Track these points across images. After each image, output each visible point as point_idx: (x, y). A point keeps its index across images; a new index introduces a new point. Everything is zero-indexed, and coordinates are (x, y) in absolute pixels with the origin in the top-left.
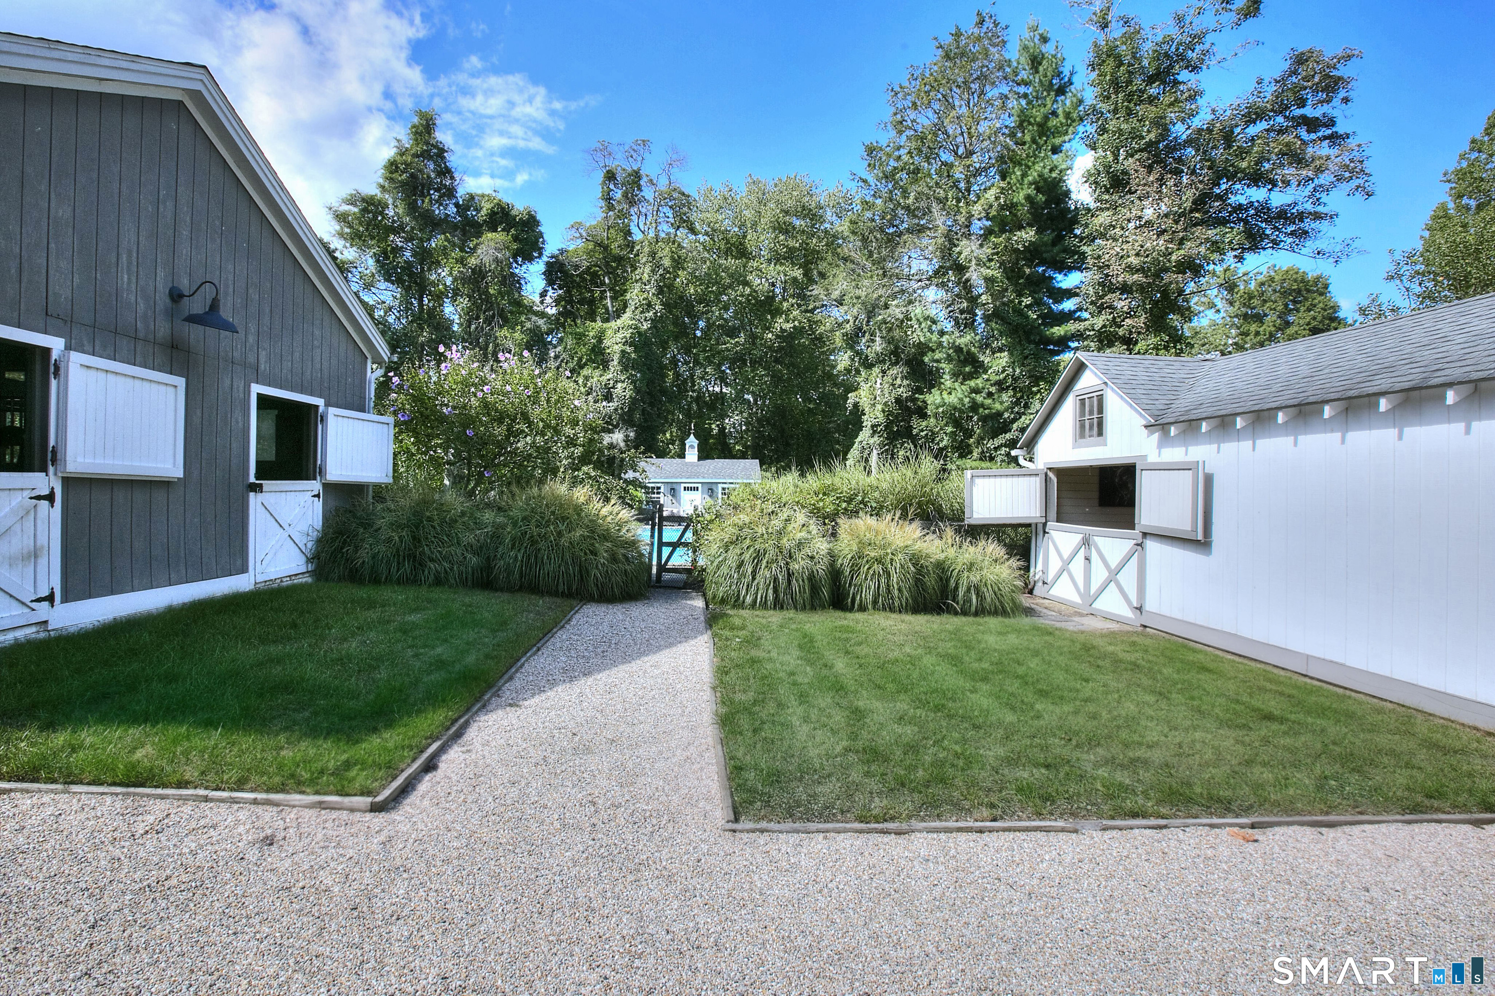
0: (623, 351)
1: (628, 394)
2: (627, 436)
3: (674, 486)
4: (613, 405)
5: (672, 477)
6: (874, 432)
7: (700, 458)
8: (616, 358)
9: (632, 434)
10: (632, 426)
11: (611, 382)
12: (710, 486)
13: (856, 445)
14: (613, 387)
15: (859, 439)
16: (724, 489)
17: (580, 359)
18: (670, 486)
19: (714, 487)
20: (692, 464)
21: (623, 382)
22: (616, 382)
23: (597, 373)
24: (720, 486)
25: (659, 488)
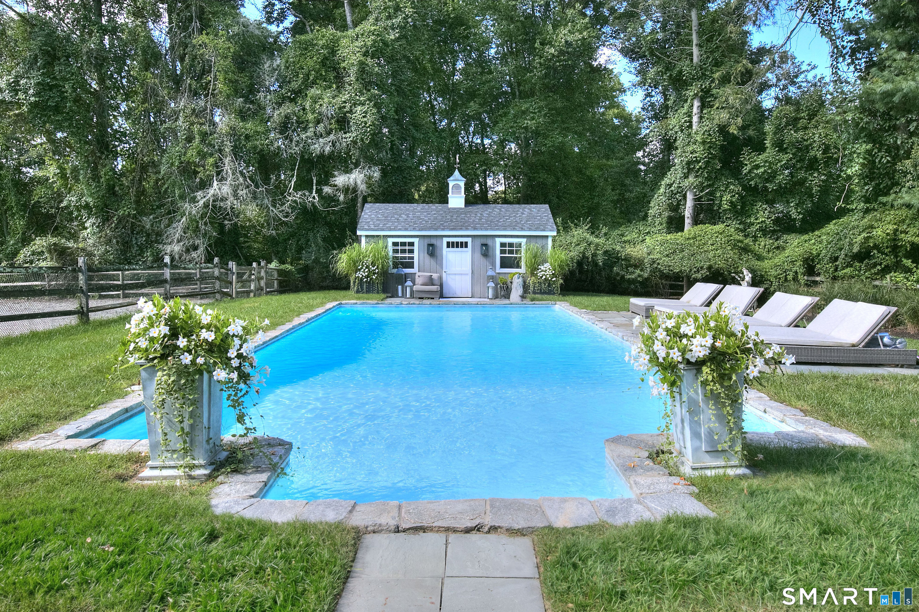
0: (362, 64)
1: (369, 119)
2: (370, 178)
3: (433, 241)
4: (350, 136)
5: (430, 229)
6: (690, 170)
7: (468, 202)
8: (353, 71)
9: (377, 175)
10: (375, 164)
11: (348, 105)
12: (484, 241)
13: (662, 190)
14: (351, 112)
15: (666, 181)
16: (503, 245)
17: (308, 75)
18: (427, 241)
19: (489, 242)
20: (457, 211)
21: (363, 104)
22: (355, 104)
23: (328, 94)
24: (498, 241)
25: (412, 244)
